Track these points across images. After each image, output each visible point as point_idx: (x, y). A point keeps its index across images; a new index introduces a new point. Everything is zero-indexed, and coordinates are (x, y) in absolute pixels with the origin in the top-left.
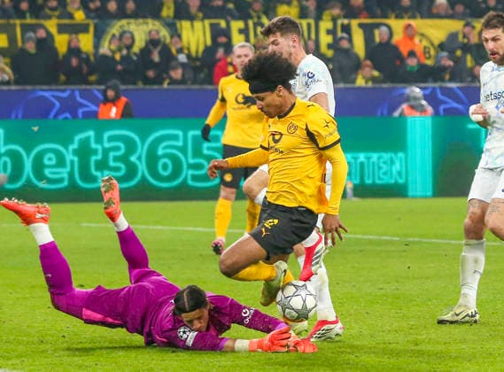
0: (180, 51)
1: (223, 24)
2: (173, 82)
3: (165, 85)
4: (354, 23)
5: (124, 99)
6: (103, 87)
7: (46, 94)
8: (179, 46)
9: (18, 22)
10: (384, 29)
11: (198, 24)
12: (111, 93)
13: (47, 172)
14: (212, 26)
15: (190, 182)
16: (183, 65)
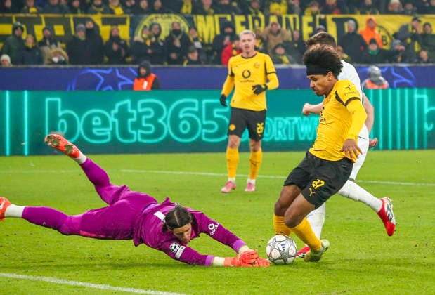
0: (196, 39)
1: (229, 18)
2: (191, 62)
3: (185, 65)
4: (329, 17)
5: (153, 75)
6: (137, 66)
7: (93, 71)
8: (195, 35)
9: (71, 16)
10: (351, 22)
11: (210, 18)
12: (143, 71)
13: (95, 131)
14: (220, 19)
15: (204, 139)
16: (199, 50)
